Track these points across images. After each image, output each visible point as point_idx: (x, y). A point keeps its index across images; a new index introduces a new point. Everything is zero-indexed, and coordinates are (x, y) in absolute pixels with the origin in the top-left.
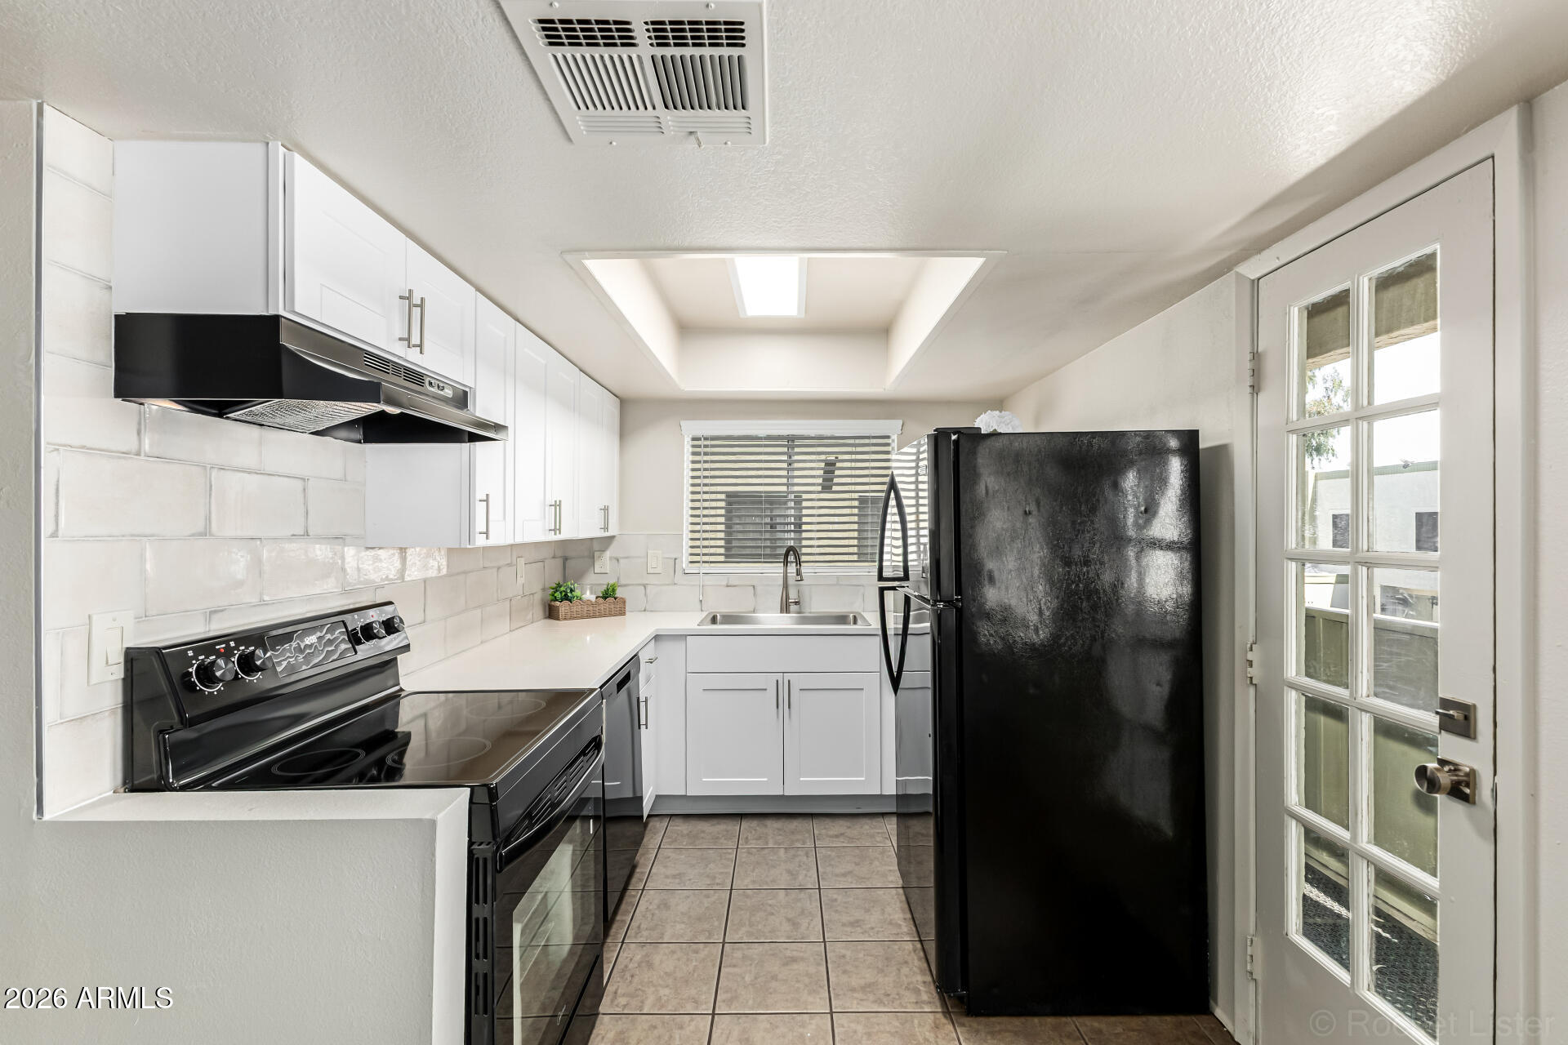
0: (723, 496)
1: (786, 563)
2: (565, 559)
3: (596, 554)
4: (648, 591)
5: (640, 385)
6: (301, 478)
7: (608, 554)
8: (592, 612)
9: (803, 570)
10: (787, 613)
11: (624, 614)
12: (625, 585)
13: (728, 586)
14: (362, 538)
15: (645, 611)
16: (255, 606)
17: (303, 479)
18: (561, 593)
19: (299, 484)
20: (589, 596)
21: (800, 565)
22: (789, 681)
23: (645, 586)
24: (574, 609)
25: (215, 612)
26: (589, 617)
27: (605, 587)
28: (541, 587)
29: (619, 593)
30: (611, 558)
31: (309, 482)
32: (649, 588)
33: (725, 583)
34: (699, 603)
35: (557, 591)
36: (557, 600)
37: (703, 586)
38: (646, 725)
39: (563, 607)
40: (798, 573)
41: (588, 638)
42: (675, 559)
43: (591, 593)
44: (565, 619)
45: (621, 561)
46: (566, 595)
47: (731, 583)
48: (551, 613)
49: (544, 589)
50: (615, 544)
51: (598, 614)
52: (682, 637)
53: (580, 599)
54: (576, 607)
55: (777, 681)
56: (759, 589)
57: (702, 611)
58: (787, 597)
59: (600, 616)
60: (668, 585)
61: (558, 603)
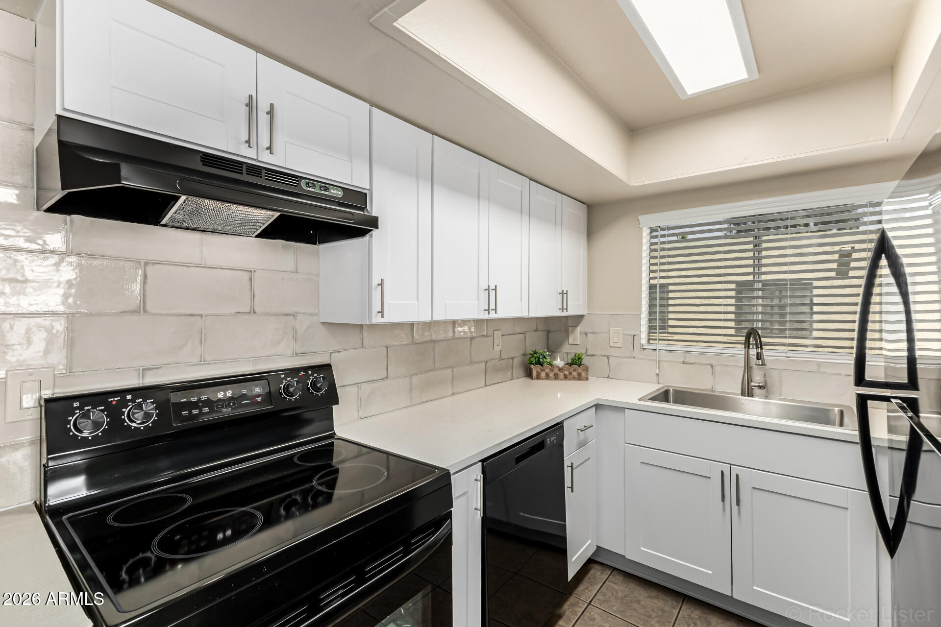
0: (733, 286)
1: (747, 344)
2: (548, 332)
3: (570, 329)
4: (611, 361)
5: (600, 191)
6: (247, 271)
7: (579, 329)
8: (560, 375)
9: (765, 353)
10: (748, 396)
11: (587, 379)
12: (593, 355)
13: (684, 363)
14: (317, 315)
15: (608, 378)
16: (194, 365)
17: (251, 272)
18: (535, 358)
19: (246, 276)
20: (559, 362)
21: (761, 348)
22: (737, 476)
23: (608, 357)
24: (544, 372)
25: (149, 369)
26: (556, 379)
27: (572, 356)
28: (521, 352)
29: (585, 361)
30: (581, 333)
31: (256, 273)
32: (611, 359)
33: (682, 360)
34: (655, 376)
35: (532, 357)
36: (533, 364)
37: (659, 361)
38: (572, 488)
39: (536, 369)
40: (759, 357)
41: (559, 395)
42: (634, 336)
43: (561, 360)
44: (537, 379)
45: (589, 335)
46: (539, 360)
47: (687, 360)
48: (529, 374)
49: (524, 355)
50: (584, 322)
51: (564, 377)
52: (620, 409)
53: (552, 365)
54: (546, 370)
55: (722, 473)
56: (717, 368)
57: (658, 383)
58: (750, 380)
59: (566, 379)
60: (627, 357)
61: (532, 366)
